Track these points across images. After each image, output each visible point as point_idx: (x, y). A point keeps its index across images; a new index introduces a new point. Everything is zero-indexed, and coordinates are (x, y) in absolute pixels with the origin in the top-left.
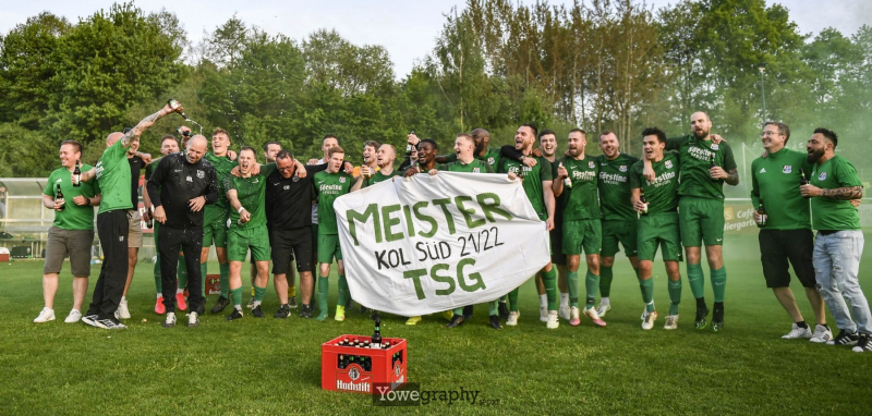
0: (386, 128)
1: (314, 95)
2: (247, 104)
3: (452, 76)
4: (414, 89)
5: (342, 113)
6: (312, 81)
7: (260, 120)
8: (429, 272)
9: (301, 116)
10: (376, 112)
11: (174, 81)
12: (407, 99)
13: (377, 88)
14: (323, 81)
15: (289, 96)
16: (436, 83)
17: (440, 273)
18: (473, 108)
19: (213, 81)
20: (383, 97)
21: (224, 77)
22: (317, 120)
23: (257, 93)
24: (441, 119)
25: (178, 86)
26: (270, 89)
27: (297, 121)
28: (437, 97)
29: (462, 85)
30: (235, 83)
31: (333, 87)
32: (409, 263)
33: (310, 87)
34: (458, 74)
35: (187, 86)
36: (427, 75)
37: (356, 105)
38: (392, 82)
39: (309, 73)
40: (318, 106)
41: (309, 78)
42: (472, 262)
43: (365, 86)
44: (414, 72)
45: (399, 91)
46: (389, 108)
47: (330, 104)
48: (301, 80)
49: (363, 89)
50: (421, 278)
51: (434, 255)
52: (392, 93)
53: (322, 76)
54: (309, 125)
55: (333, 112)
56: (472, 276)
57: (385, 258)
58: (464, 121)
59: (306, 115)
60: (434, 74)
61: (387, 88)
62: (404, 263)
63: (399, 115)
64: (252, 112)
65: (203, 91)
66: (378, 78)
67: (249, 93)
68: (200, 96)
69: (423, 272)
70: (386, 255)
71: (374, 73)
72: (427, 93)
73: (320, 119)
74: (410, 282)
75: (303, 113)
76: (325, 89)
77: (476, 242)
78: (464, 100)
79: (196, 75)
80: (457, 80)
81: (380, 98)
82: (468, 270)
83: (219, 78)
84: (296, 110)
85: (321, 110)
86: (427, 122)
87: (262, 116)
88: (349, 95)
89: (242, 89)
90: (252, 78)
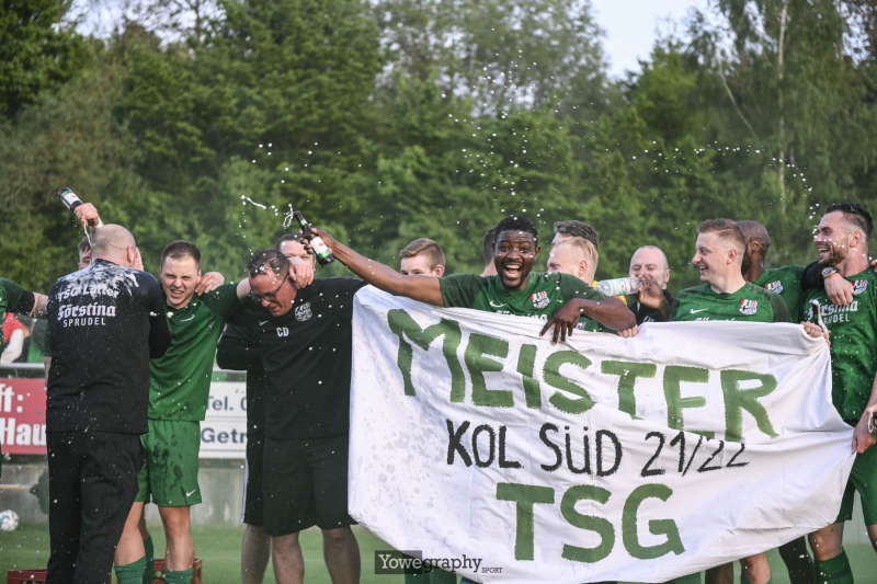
0: (584, 197)
1: (401, 111)
2: (236, 136)
3: (758, 62)
4: (657, 98)
5: (470, 156)
6: (396, 76)
7: (267, 174)
8: (558, 497)
9: (370, 166)
10: (560, 157)
11: (53, 76)
12: (639, 122)
13: (561, 95)
14: (424, 76)
15: (337, 114)
16: (716, 79)
17: (584, 507)
18: (813, 151)
19: (150, 76)
20: (575, 115)
21: (178, 66)
22: (409, 176)
23: (260, 106)
24: (728, 175)
25: (64, 89)
26: (291, 97)
27: (359, 178)
28: (718, 118)
29: (784, 84)
30: (206, 81)
31: (449, 93)
32: (516, 465)
33: (391, 91)
34: (772, 57)
35: (85, 87)
36: (690, 61)
37: (509, 140)
38: (600, 78)
39: (390, 56)
40: (412, 141)
41: (389, 68)
42: (664, 493)
43: (531, 88)
44: (658, 54)
45: (618, 102)
46: (591, 147)
47: (443, 134)
48: (371, 77)
49: (525, 97)
50: (538, 509)
51: (579, 462)
52: (600, 107)
53: (421, 62)
54: (389, 188)
55: (450, 156)
56: (656, 527)
57: (466, 440)
58: (789, 180)
59: (383, 164)
60: (709, 56)
61: (590, 94)
62: (504, 464)
63: (617, 163)
64: (248, 153)
65: (126, 101)
66: (565, 69)
67: (241, 105)
68: (120, 113)
69: (546, 496)
70: (470, 431)
71: (555, 55)
72: (692, 107)
73: (417, 174)
74: (509, 509)
75: (374, 157)
76: (429, 95)
77: (688, 453)
78: (789, 126)
79: (108, 60)
80: (770, 73)
81: (569, 120)
82: (650, 510)
83: (165, 69)
84: (357, 150)
85: (419, 150)
86: (691, 182)
87: (273, 165)
88: (491, 111)
89: (221, 95)
90: (248, 68)
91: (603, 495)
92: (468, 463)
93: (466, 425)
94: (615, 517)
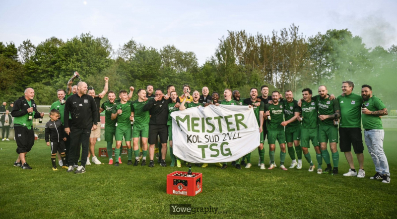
0: (194, 86)
1: (165, 72)
2: (137, 76)
3: (222, 65)
4: (206, 70)
5: (176, 79)
6: (164, 66)
7: (142, 82)
8: (209, 146)
9: (159, 81)
10: (190, 79)
11: (107, 66)
12: (203, 74)
13: (191, 69)
14: (168, 66)
15: (154, 72)
16: (215, 67)
17: (214, 147)
18: (231, 79)
19: (122, 66)
20: (193, 73)
21: (128, 64)
22: (166, 82)
23: (141, 71)
24: (218, 82)
25: (108, 68)
26: (146, 69)
27: (158, 83)
28: (216, 73)
29: (226, 68)
30: (132, 67)
31: (172, 69)
32: (201, 142)
33: (163, 68)
34: (224, 64)
35: (112, 68)
36: (212, 64)
37: (182, 77)
38: (197, 67)
39: (163, 63)
40: (166, 77)
41: (163, 65)
42: (227, 143)
43: (186, 68)
44: (206, 63)
45: (200, 70)
46: (196, 78)
47: (172, 76)
48: (160, 66)
49: (185, 70)
50: (205, 149)
51: (212, 140)
52: (197, 71)
53: (168, 64)
54: (162, 84)
55: (173, 79)
56: (227, 150)
57: (191, 138)
58: (227, 83)
59: (161, 80)
60: (214, 64)
61: (195, 70)
62: (199, 142)
63: (200, 80)
64: (139, 79)
65: (119, 70)
66: (191, 65)
67: (138, 71)
68: (118, 72)
69: (207, 146)
71: (190, 63)
72: (212, 71)
73: (167, 82)
74: (200, 150)
75: (160, 79)
76: (169, 69)
77: (230, 136)
78: (227, 75)
79: (116, 63)
80: (224, 66)
81: (192, 73)
82: (225, 147)
83: (125, 65)
84: (157, 78)
85: (167, 78)
86: (212, 84)
87: (143, 81)
88: (179, 72)
89: (135, 69)
90: (139, 65)
91: (216, 145)
92: (191, 142)
93: (191, 135)
94: (219, 149)
